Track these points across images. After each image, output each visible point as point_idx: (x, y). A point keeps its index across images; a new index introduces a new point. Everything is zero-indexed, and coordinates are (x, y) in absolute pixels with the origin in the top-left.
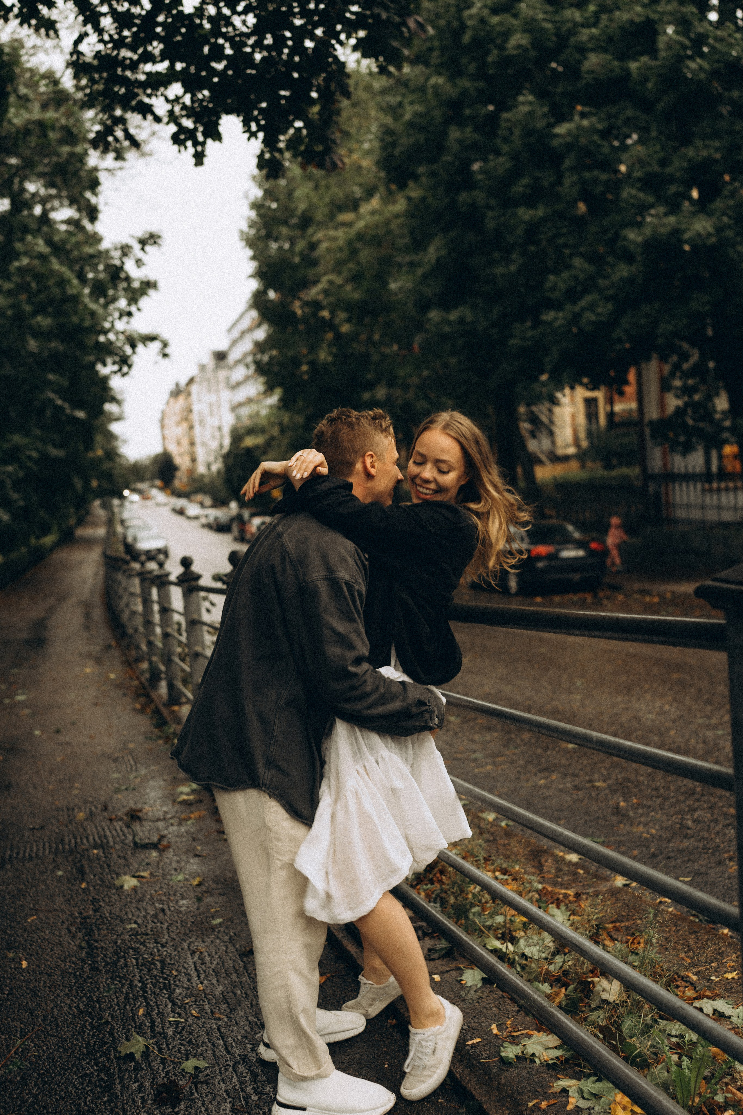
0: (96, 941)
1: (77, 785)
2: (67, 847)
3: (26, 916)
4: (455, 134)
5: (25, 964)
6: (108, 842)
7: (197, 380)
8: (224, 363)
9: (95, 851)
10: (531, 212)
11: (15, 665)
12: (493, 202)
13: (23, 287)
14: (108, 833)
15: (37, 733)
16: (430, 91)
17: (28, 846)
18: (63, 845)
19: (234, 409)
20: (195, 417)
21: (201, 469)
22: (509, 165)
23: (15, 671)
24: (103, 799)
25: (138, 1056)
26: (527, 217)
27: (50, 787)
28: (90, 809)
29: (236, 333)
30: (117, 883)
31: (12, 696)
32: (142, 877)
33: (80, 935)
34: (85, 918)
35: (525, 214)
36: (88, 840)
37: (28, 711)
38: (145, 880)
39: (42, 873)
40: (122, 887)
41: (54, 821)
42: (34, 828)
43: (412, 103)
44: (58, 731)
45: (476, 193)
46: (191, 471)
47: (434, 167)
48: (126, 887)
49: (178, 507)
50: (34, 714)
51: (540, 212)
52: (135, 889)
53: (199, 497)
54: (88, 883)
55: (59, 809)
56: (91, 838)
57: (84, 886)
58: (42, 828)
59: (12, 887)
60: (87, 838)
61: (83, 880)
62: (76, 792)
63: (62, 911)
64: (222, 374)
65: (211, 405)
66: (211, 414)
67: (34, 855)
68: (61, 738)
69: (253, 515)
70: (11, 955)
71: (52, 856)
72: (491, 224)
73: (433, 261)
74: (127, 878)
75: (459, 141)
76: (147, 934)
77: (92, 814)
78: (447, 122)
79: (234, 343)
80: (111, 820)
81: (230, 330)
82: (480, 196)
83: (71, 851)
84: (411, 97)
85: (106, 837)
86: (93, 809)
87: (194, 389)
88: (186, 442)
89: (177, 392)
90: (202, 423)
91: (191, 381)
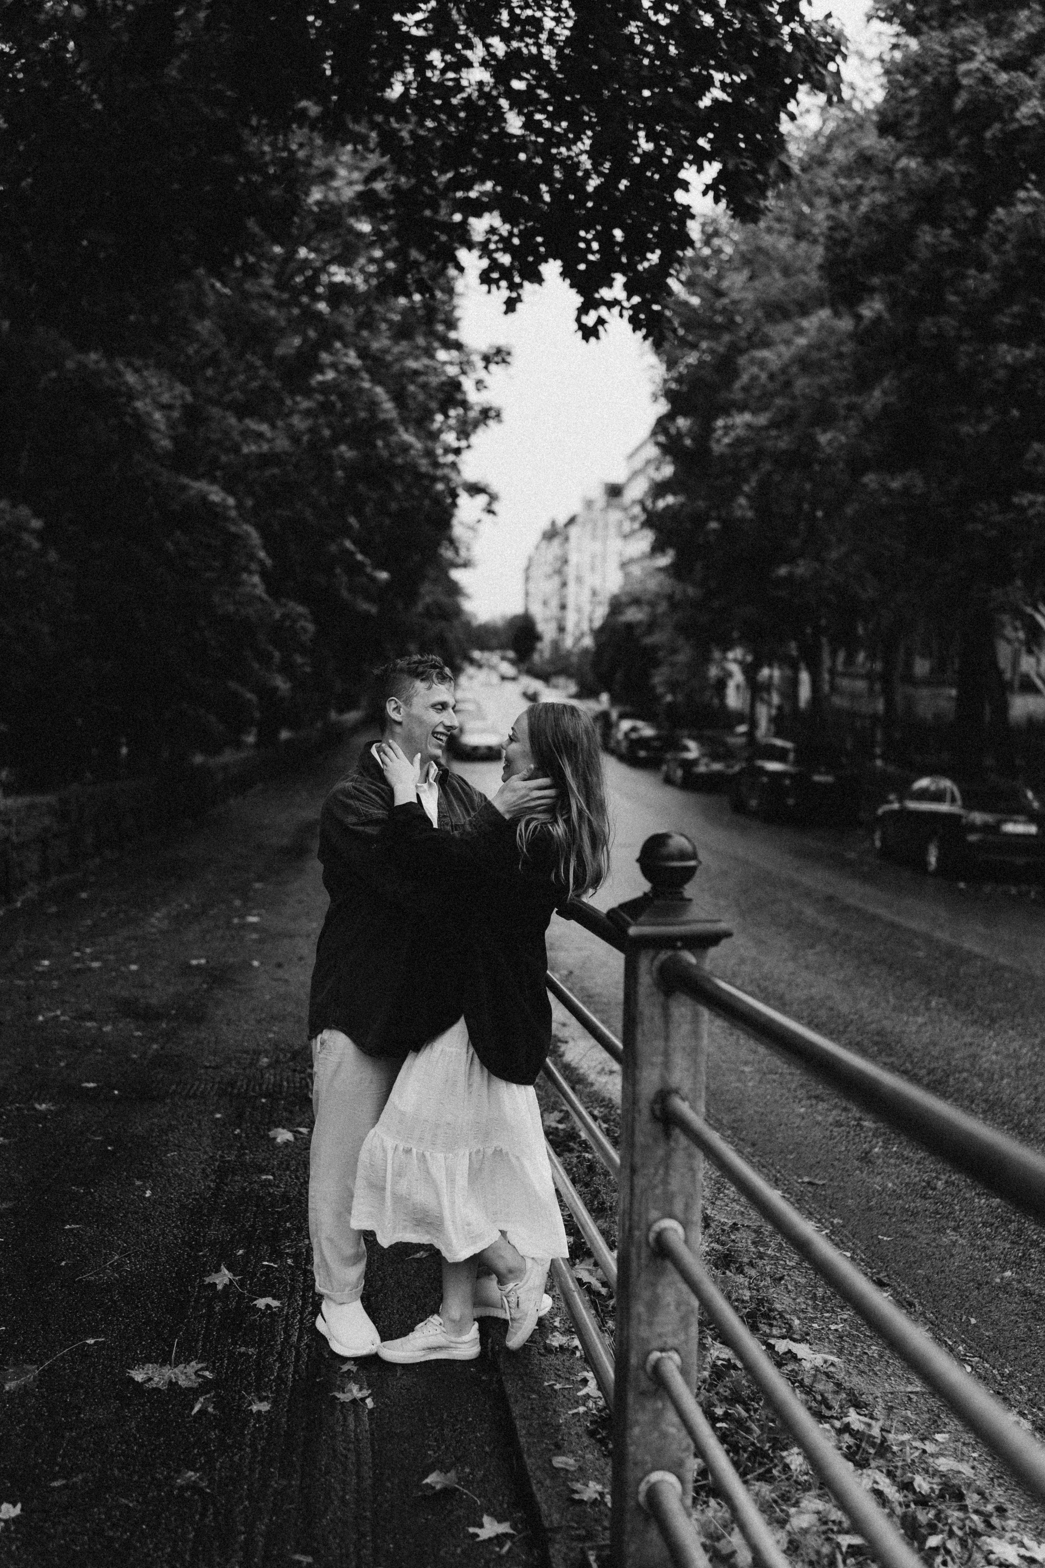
0: (226, 1185)
1: (275, 1028)
2: (236, 1091)
3: (167, 1152)
4: (926, 235)
5: (148, 1194)
6: (281, 1093)
7: (580, 520)
8: (616, 501)
9: (263, 1100)
10: (1017, 352)
11: (260, 879)
12: (966, 333)
13: (326, 408)
14: (285, 1084)
15: (256, 963)
16: (898, 176)
17: (197, 1083)
18: (233, 1088)
19: (623, 565)
20: (571, 571)
21: (568, 642)
22: (995, 286)
23: (258, 885)
24: (296, 1047)
25: (220, 1287)
26: (1009, 359)
27: (245, 1027)
28: (278, 1057)
29: (638, 462)
30: (272, 1134)
31: (242, 917)
32: (301, 1133)
33: (213, 1177)
34: (224, 1162)
35: (1007, 353)
36: (260, 1089)
37: (255, 936)
38: (298, 1136)
39: (200, 1112)
40: (275, 1139)
41: (234, 1063)
42: (210, 1067)
43: (873, 189)
44: (279, 965)
45: (944, 319)
46: (556, 645)
47: (892, 278)
48: (279, 1140)
49: (530, 691)
50: (261, 941)
51: (1029, 354)
52: (287, 1144)
53: (561, 681)
54: (242, 1130)
55: (247, 1052)
56: (264, 1087)
57: (237, 1131)
58: (216, 1068)
59: (164, 1121)
60: (260, 1085)
61: (239, 1127)
62: (271, 1035)
63: (206, 1153)
64: (615, 516)
65: (593, 557)
66: (593, 569)
67: (198, 1093)
68: (280, 973)
70: (138, 1183)
71: (216, 1098)
72: (963, 363)
73: (879, 405)
74: (285, 1131)
75: (933, 247)
76: (278, 1187)
77: (277, 1061)
78: (917, 218)
79: (635, 474)
80: (295, 1071)
81: (631, 456)
82: (948, 323)
83: (239, 1094)
84: (873, 181)
85: (281, 1086)
86: (281, 1056)
87: (574, 532)
88: (554, 603)
89: (551, 534)
90: (579, 580)
91: (572, 521)
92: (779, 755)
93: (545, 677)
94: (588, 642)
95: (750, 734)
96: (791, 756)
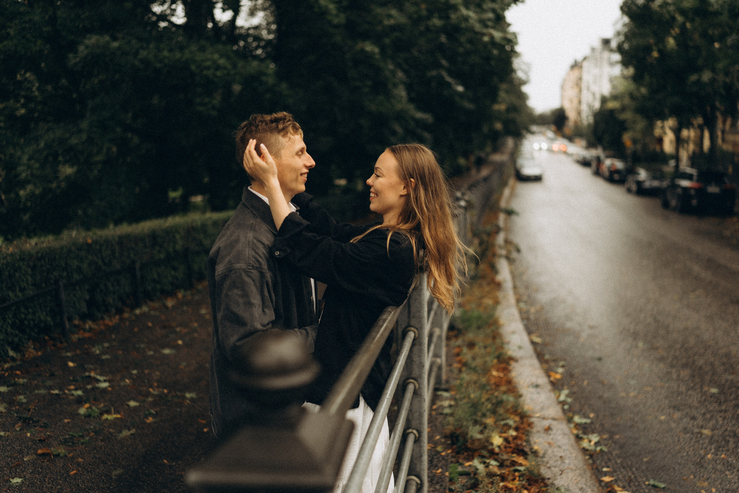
7: (589, 58)
8: (608, 47)
19: (611, 80)
20: (583, 84)
21: (582, 120)
46: (576, 122)
53: (578, 140)
64: (606, 54)
65: (595, 76)
66: (595, 82)
69: (608, 157)
79: (616, 34)
87: (585, 64)
88: (575, 102)
89: (576, 66)
90: (588, 88)
91: (585, 59)
92: (689, 177)
93: (570, 139)
94: (591, 120)
95: (677, 166)
96: (695, 178)
